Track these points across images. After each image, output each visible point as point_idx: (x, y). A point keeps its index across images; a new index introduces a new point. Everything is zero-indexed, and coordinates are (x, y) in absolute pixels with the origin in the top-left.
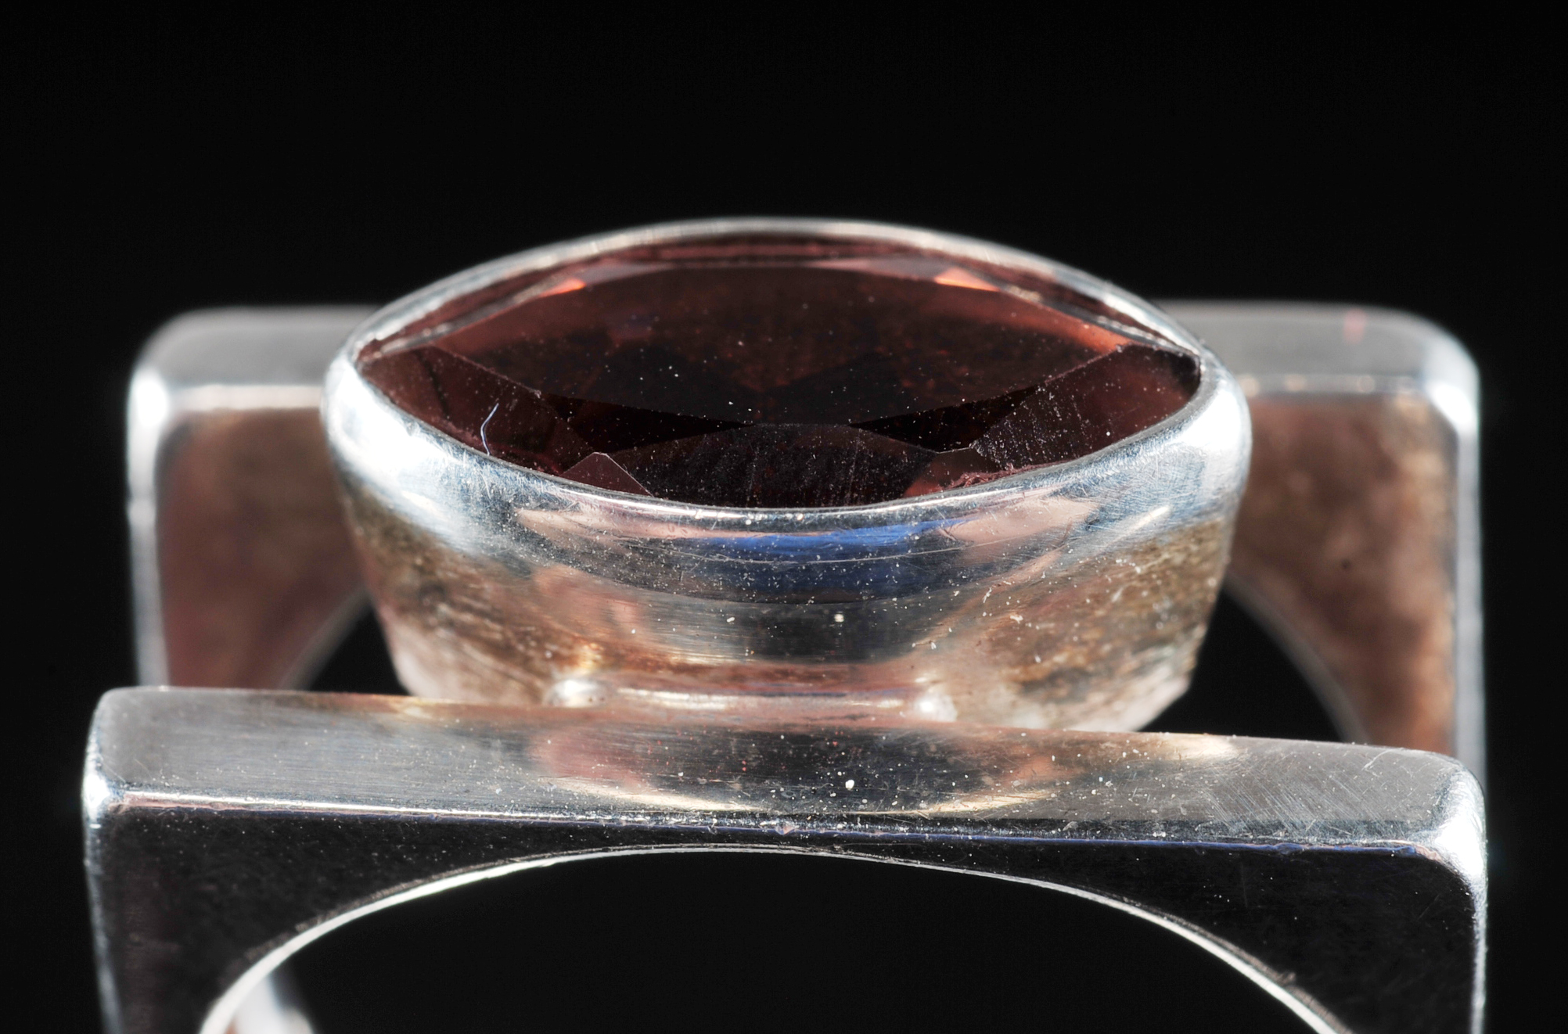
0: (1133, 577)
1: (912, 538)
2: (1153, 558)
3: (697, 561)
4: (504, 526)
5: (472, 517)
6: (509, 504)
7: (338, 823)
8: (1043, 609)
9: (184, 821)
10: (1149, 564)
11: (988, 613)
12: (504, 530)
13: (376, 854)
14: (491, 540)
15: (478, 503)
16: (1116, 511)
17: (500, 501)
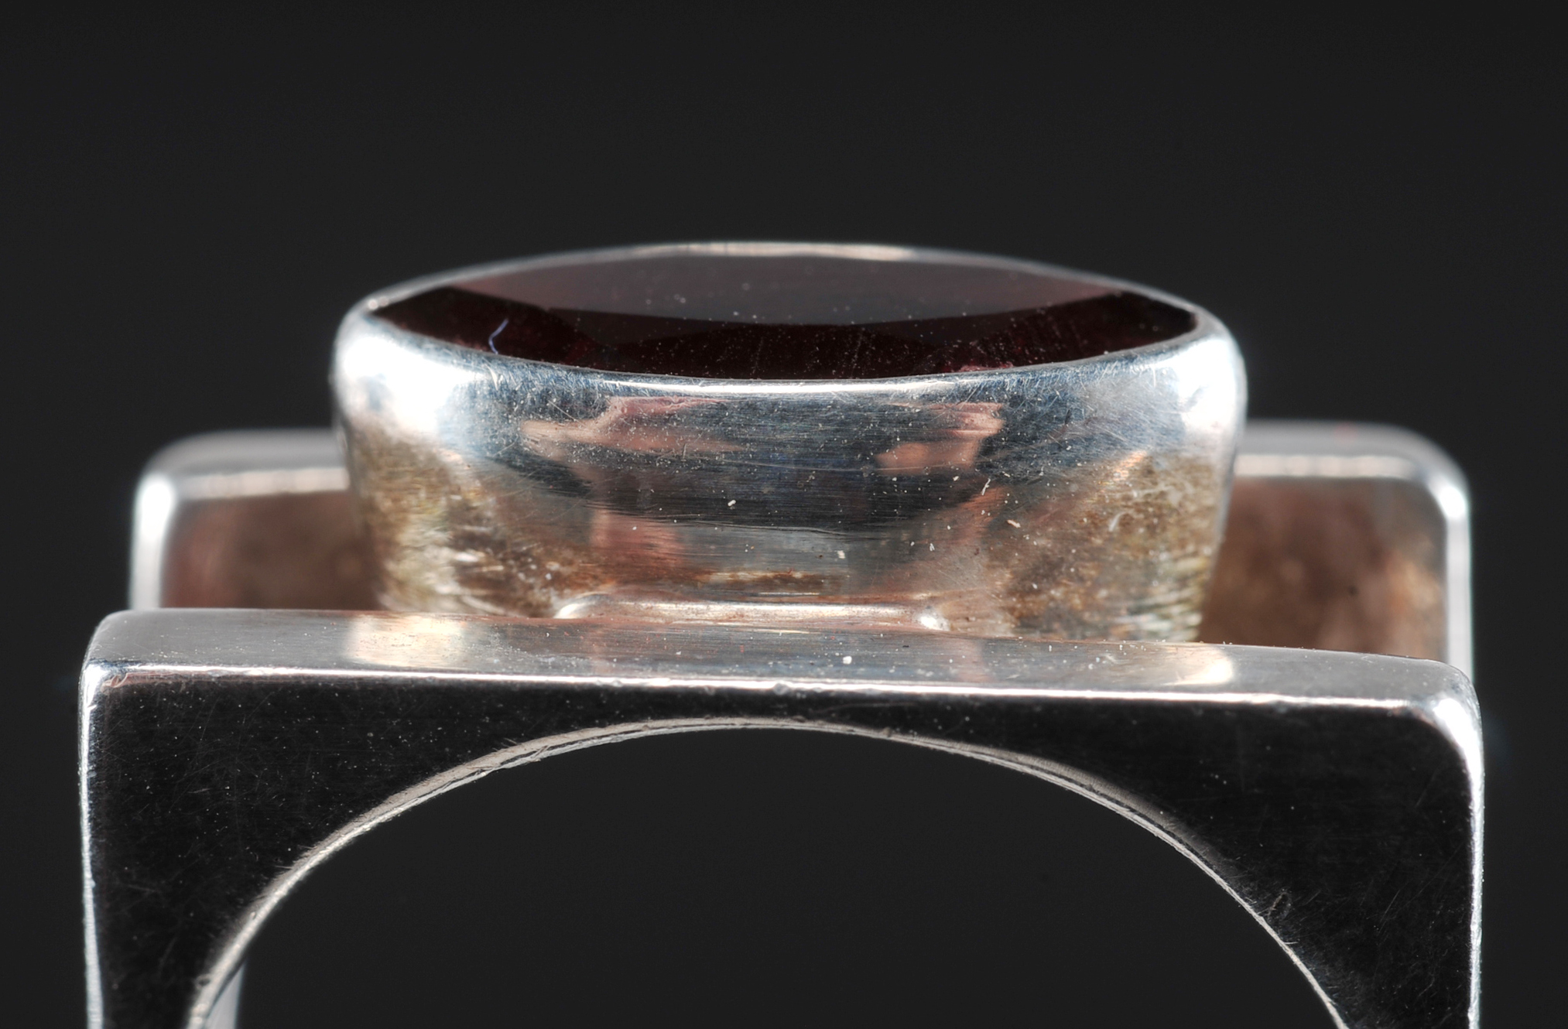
0: (1130, 504)
1: (913, 411)
2: (1150, 484)
3: (700, 432)
4: (510, 416)
5: (479, 414)
6: (515, 392)
7: (335, 690)
8: (1041, 519)
9: (181, 691)
10: (1147, 491)
11: (987, 512)
12: (510, 421)
13: (372, 735)
14: (496, 437)
15: (485, 396)
16: (1113, 412)
17: (508, 390)
